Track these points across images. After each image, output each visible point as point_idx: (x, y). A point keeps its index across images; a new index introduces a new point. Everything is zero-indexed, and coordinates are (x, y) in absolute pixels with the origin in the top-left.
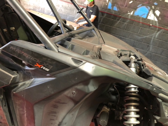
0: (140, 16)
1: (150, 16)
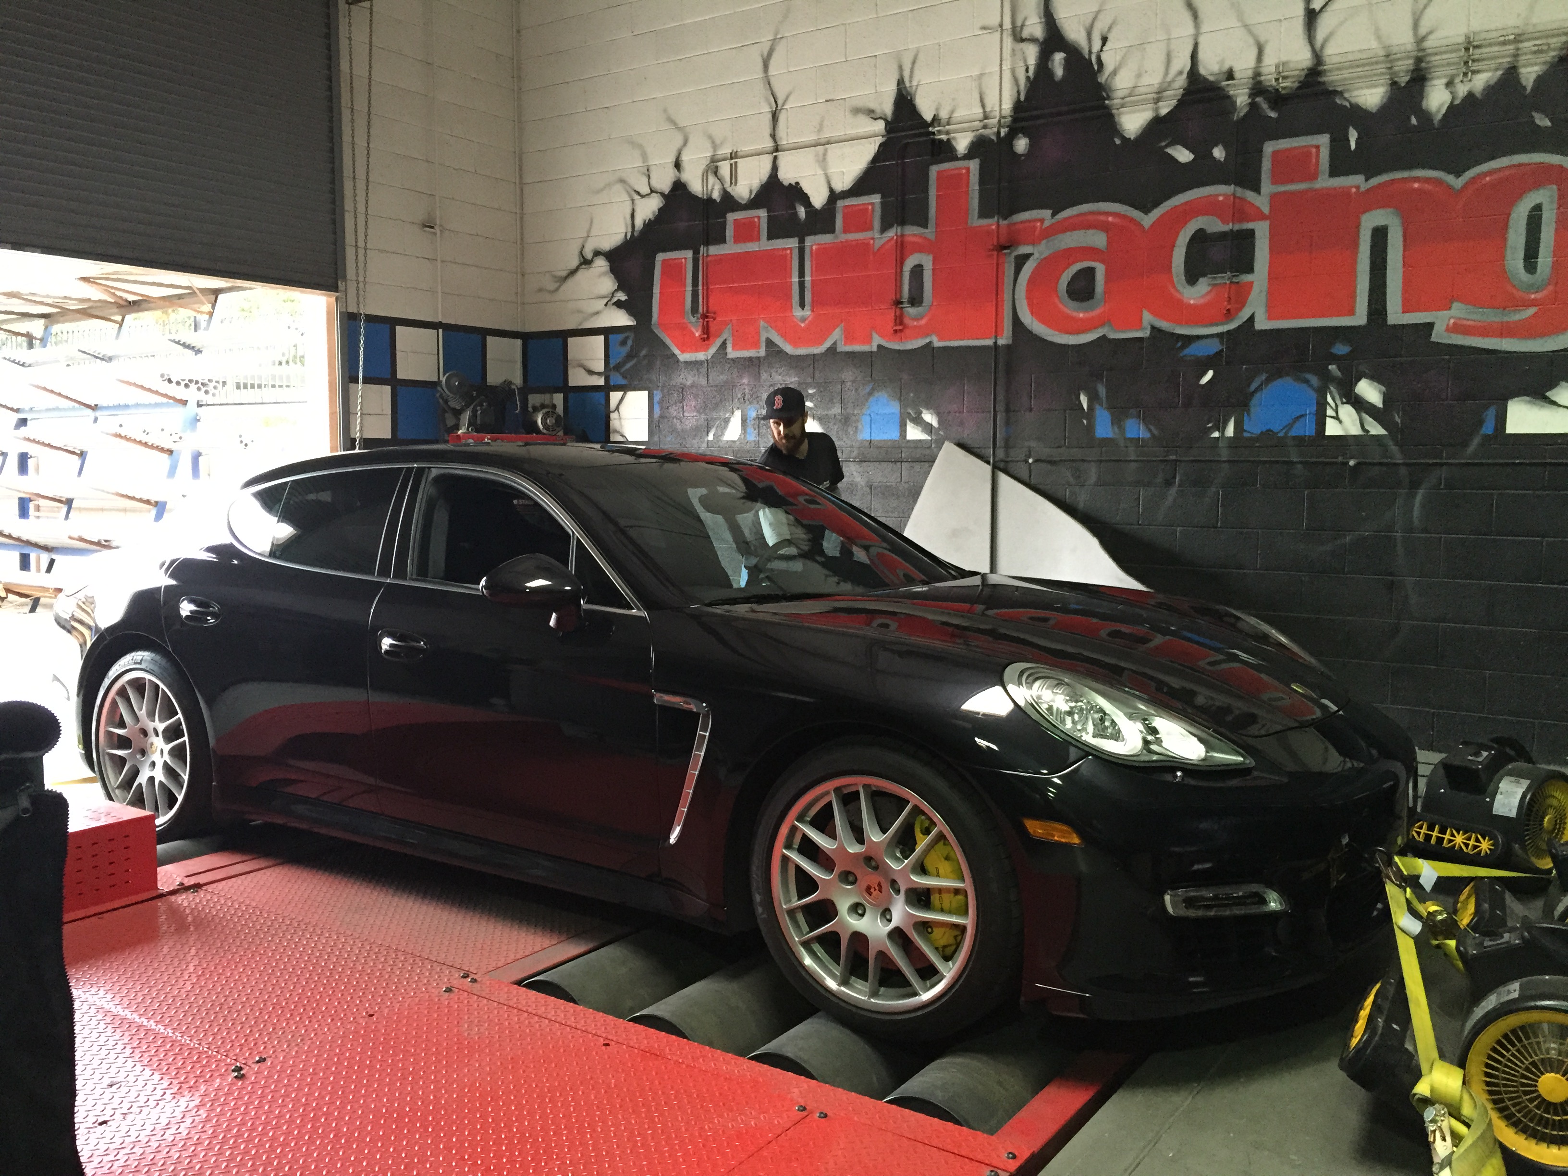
0: (1281, 434)
1: (1337, 418)
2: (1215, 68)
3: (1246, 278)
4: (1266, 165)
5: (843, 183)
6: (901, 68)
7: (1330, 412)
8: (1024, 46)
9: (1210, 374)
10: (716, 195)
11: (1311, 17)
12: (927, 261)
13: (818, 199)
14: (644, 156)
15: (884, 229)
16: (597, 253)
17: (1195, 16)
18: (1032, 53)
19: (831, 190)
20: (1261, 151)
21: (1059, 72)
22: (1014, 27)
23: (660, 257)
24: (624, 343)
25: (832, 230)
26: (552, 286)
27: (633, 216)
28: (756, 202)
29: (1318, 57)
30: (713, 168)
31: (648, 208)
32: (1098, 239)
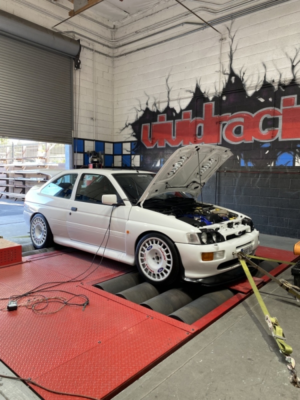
0: (285, 166)
1: (298, 162)
2: (270, 80)
3: (276, 129)
4: (282, 102)
5: (183, 107)
6: (197, 81)
7: (296, 161)
8: (225, 75)
9: (268, 151)
10: (155, 111)
11: (293, 67)
12: (202, 125)
13: (178, 111)
14: (140, 102)
15: (193, 118)
16: (129, 124)
17: (265, 67)
18: (227, 77)
19: (181, 109)
20: (280, 99)
21: (233, 81)
22: (223, 71)
23: (143, 125)
24: (135, 144)
25: (181, 118)
26: (119, 132)
27: (137, 116)
28: (164, 112)
29: (294, 77)
30: (155, 104)
31: (141, 114)
32: (242, 120)
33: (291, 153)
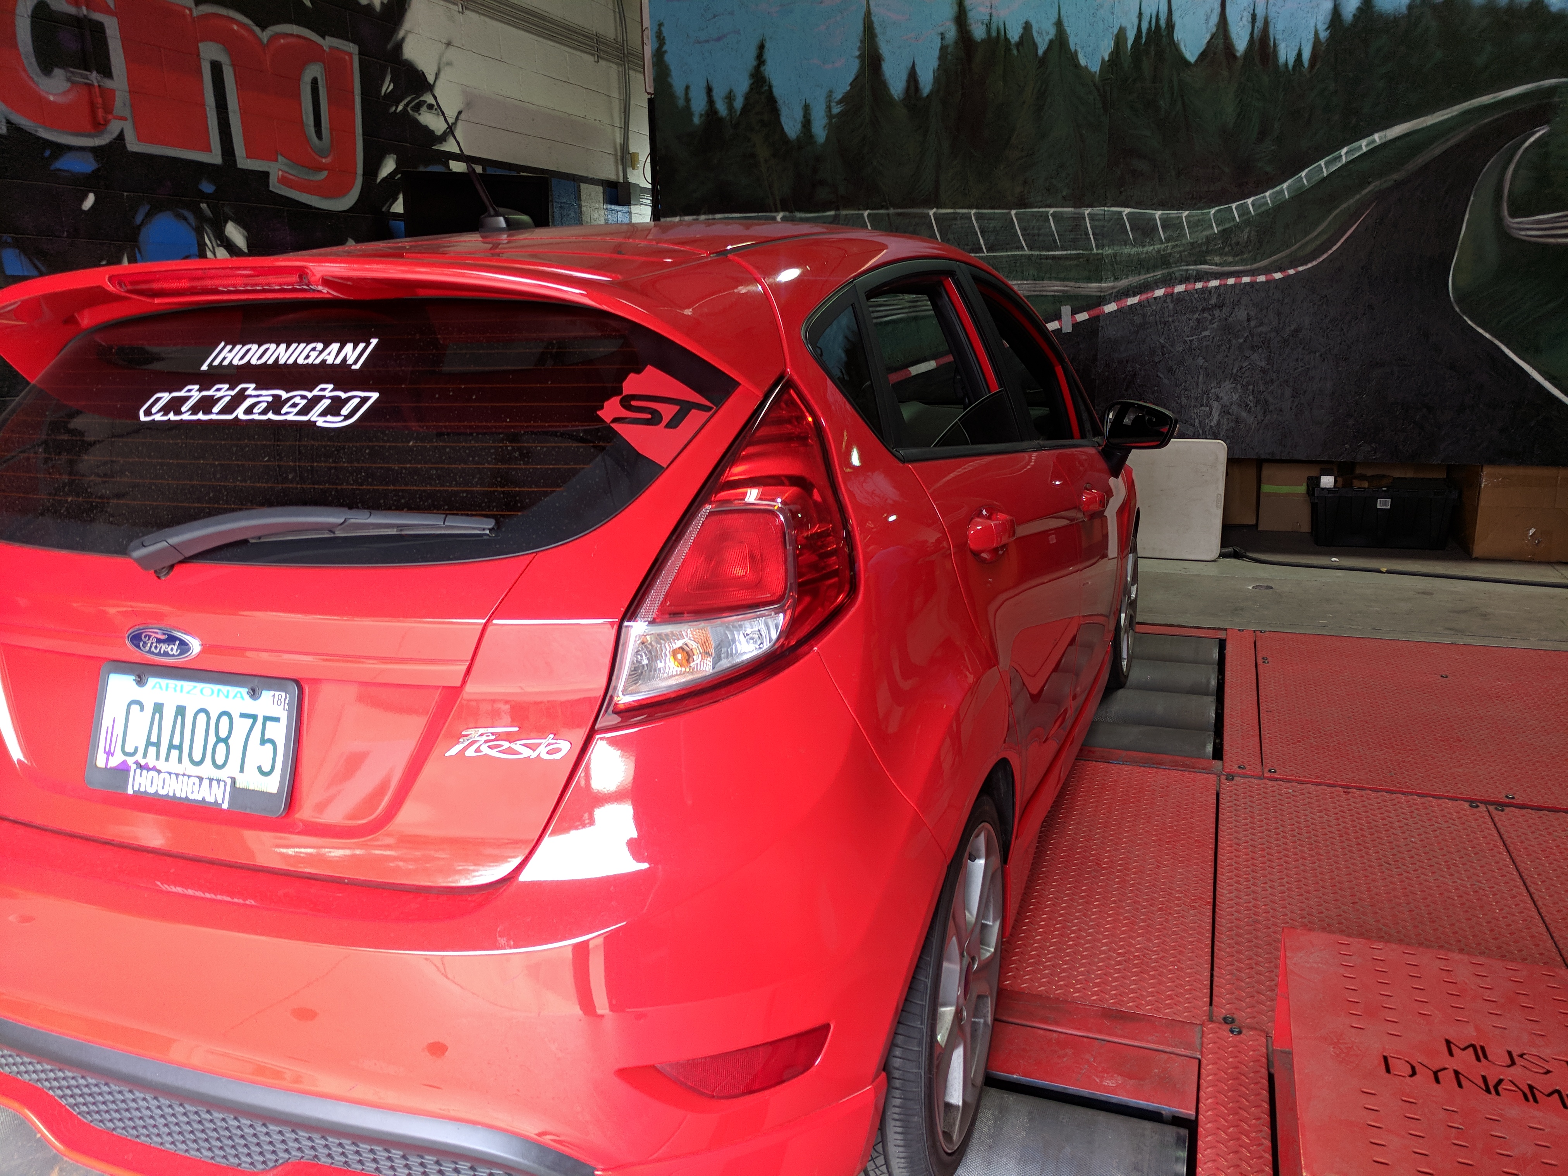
3: (108, 84)
9: (91, 198)
33: (185, 219)
